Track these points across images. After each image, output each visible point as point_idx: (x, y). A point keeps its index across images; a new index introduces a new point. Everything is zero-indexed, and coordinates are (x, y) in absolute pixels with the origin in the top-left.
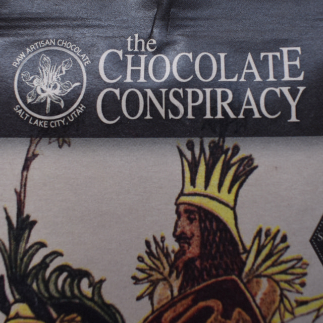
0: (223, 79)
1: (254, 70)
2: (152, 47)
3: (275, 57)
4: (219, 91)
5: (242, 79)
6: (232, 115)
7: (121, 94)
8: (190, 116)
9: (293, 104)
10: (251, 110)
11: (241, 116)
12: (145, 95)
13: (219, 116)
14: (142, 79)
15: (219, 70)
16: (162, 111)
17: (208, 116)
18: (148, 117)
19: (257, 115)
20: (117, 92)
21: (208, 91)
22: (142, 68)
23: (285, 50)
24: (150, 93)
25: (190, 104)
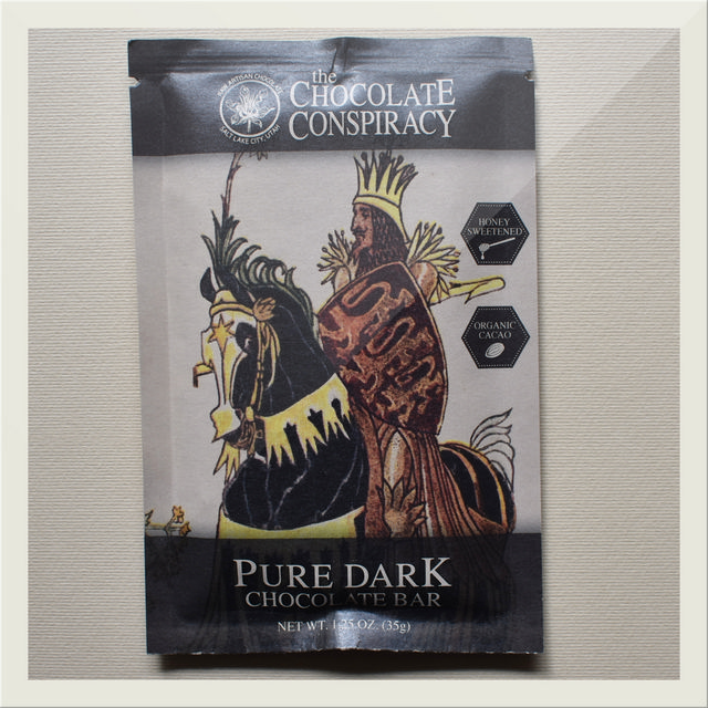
0: (390, 104)
1: (416, 97)
2: (332, 79)
3: (432, 87)
4: (387, 113)
5: (406, 104)
6: (397, 132)
7: (309, 116)
8: (364, 133)
9: (446, 124)
10: (413, 128)
11: (405, 133)
12: (328, 117)
13: (387, 132)
14: (325, 104)
15: (387, 97)
16: (342, 129)
17: (379, 133)
18: (331, 134)
19: (417, 132)
20: (306, 114)
21: (378, 113)
22: (325, 96)
23: (440, 81)
24: (332, 115)
25: (364, 124)
